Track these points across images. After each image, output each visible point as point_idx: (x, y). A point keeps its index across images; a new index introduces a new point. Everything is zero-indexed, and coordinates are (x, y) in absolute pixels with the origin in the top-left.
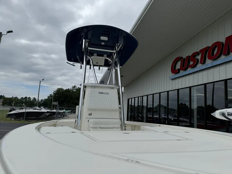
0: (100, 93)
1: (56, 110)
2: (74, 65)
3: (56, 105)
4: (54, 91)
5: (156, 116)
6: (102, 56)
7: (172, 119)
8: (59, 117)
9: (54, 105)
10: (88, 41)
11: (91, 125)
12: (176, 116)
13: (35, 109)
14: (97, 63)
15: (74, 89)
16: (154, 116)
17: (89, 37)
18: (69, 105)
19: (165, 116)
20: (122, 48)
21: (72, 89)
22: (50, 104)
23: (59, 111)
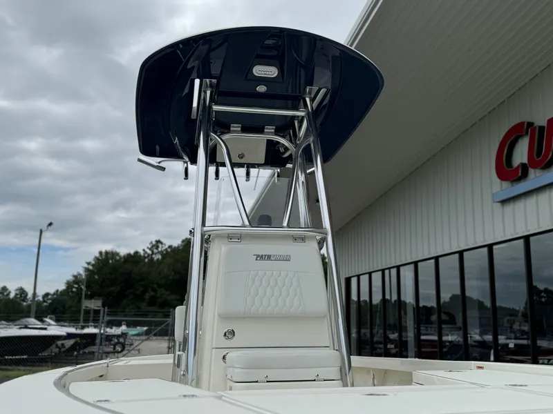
0: (260, 257)
1: (95, 327)
2: (163, 169)
3: (97, 312)
4: (89, 264)
5: (451, 337)
6: (260, 130)
7: (511, 346)
8: (108, 353)
9: (87, 312)
10: (211, 81)
11: (238, 374)
12: (523, 332)
13: (26, 327)
14: (241, 156)
15: (155, 251)
16: (444, 338)
17: (216, 69)
18: (139, 308)
19: (481, 334)
20: (326, 102)
21: (149, 252)
22: (74, 309)
23: (108, 330)
